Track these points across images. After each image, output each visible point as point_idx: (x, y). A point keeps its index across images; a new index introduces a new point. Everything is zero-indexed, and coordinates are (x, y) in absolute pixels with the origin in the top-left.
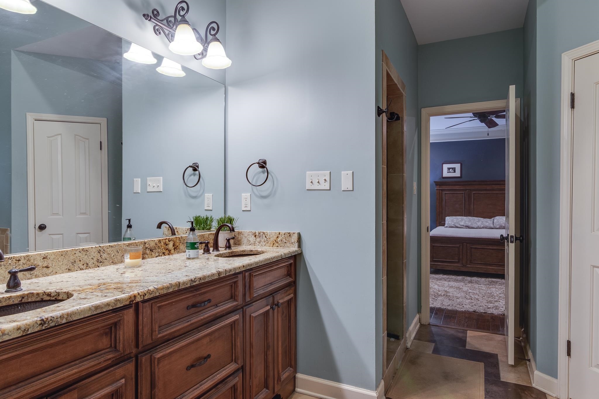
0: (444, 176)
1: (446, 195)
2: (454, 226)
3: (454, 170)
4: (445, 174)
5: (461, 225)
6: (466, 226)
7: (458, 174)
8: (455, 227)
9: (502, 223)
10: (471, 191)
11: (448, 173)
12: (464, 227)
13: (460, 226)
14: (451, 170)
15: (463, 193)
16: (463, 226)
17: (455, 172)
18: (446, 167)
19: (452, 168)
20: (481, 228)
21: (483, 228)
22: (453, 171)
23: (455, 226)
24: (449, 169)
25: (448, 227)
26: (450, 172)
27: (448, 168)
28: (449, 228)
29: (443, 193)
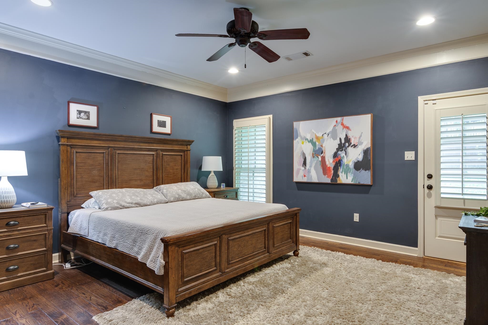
0: (71, 122)
1: (78, 154)
2: (118, 206)
3: (87, 114)
4: (74, 119)
5: (129, 203)
6: (136, 203)
7: (93, 122)
8: (120, 207)
9: (174, 193)
10: (114, 149)
11: (77, 118)
12: (134, 206)
13: (128, 205)
14: (82, 114)
15: (104, 153)
16: (132, 203)
17: (88, 118)
18: (74, 108)
19: (85, 112)
20: (155, 204)
21: (157, 203)
22: (85, 117)
23: (121, 205)
24: (80, 112)
25: (110, 208)
26: (81, 118)
27: (77, 111)
28: (111, 210)
29: (73, 151)
